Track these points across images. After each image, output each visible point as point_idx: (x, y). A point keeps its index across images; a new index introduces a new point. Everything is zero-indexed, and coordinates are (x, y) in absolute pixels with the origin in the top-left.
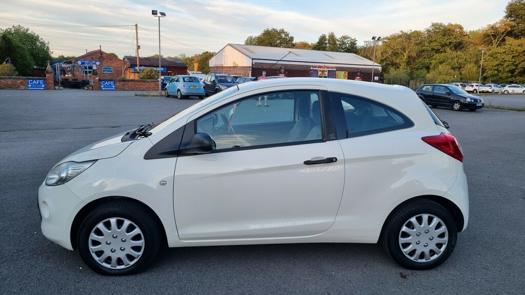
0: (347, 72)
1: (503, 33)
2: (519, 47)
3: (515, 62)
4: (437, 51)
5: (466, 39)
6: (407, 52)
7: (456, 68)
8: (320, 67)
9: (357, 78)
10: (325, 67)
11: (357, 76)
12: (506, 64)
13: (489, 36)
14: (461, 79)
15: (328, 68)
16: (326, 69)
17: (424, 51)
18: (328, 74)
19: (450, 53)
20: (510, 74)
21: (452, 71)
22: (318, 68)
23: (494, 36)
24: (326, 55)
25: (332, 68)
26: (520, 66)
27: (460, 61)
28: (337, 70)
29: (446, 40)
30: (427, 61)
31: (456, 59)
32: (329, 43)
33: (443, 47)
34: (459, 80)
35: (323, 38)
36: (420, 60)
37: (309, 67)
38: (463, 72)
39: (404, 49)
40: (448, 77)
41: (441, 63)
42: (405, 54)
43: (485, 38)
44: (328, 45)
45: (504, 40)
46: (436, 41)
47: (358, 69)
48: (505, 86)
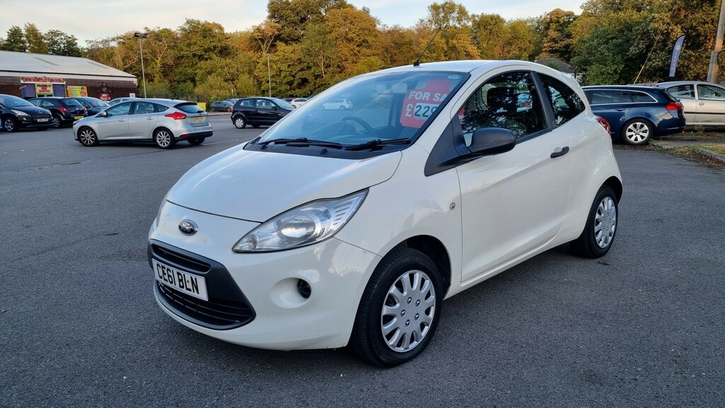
0: (85, 87)
1: (270, 37)
2: (293, 55)
3: (291, 72)
4: (201, 57)
5: (229, 43)
6: (160, 58)
7: (229, 80)
8: (38, 79)
9: (104, 95)
10: (46, 79)
11: (103, 93)
12: (283, 75)
13: (256, 40)
14: (238, 94)
15: (52, 80)
16: (48, 83)
17: (182, 57)
18: (54, 91)
19: (217, 60)
20: (289, 87)
21: (226, 84)
22: (34, 81)
23: (262, 40)
24: (40, 59)
25: (59, 80)
26: (297, 77)
27: (231, 71)
28: (67, 84)
29: (207, 43)
30: (190, 71)
31: (226, 69)
32: (30, 41)
33: (207, 52)
34: (236, 95)
35: (15, 33)
36: (180, 70)
37: (18, 79)
38: (238, 85)
39: (154, 54)
40: (222, 92)
41: (210, 73)
42: (158, 61)
43: (251, 42)
44: (28, 45)
45: (273, 46)
46: (195, 44)
47: (103, 82)
48: (291, 100)
